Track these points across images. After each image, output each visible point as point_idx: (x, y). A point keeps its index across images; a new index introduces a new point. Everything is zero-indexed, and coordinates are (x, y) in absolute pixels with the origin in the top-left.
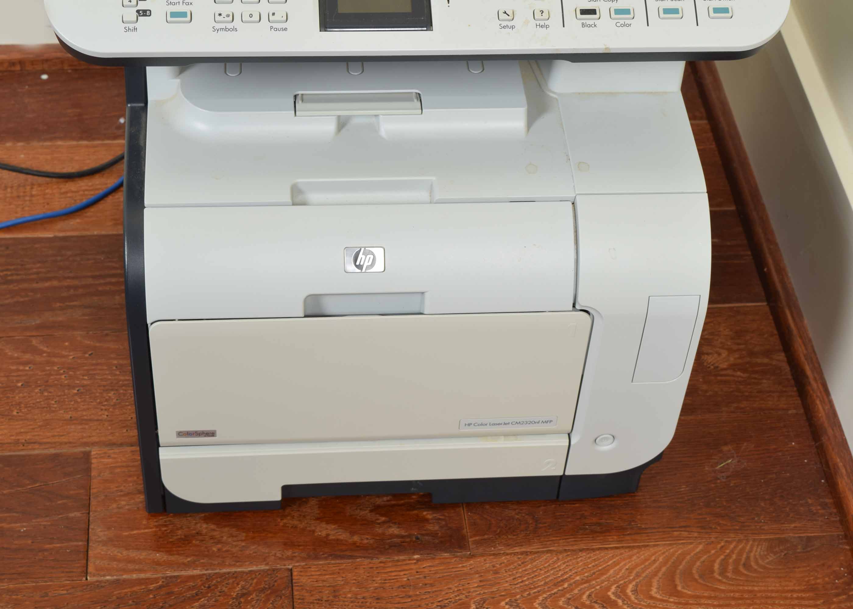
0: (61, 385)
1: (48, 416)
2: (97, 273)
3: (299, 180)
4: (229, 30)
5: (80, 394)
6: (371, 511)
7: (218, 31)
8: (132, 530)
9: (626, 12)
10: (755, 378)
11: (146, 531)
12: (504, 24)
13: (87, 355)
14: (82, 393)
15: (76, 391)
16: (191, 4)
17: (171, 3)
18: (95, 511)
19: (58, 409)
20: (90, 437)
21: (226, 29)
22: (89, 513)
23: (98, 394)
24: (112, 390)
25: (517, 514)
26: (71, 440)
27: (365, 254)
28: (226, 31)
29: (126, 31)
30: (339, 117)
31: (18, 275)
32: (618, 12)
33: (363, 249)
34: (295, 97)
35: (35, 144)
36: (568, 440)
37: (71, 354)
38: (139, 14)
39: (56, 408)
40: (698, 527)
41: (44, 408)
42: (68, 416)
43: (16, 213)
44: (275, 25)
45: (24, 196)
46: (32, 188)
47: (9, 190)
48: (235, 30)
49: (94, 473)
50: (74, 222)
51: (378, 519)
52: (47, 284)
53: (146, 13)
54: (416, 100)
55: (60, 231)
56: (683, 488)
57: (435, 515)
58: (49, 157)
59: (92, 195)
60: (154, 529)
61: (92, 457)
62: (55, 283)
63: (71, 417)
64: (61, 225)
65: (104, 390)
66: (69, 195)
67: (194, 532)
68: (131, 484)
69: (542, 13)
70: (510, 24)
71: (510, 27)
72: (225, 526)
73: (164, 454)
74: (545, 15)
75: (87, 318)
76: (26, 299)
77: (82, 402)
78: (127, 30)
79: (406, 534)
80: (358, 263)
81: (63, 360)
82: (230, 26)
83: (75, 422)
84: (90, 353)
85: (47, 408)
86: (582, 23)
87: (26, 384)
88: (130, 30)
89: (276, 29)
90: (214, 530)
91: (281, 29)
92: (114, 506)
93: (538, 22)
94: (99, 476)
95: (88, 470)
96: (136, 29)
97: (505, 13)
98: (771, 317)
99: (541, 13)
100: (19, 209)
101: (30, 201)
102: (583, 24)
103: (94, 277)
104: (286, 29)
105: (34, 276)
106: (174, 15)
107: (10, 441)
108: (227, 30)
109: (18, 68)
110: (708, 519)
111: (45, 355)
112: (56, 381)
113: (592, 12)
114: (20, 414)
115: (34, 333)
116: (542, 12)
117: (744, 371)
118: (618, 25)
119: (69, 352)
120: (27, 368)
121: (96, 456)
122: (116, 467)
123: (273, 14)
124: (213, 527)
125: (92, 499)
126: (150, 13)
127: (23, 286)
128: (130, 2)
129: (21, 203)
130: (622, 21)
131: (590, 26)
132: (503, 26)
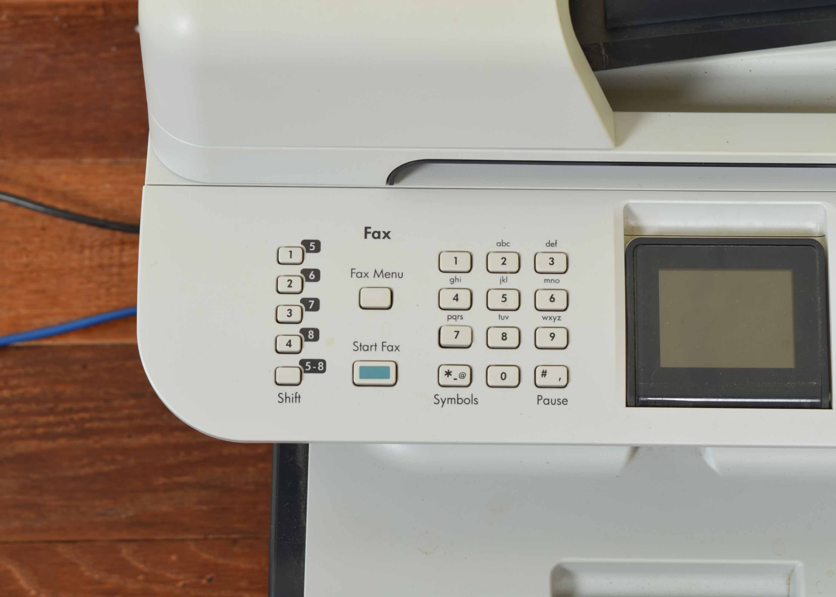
4: (464, 401)
7: (443, 403)
13: (204, 581)
16: (397, 348)
17: (361, 345)
21: (458, 400)
28: (458, 403)
29: (281, 400)
31: (101, 420)
37: (180, 577)
38: (305, 367)
43: (98, 298)
44: (546, 394)
45: (111, 266)
46: (122, 250)
47: (87, 253)
48: (474, 402)
52: (145, 440)
53: (317, 366)
75: (204, 508)
76: (113, 467)
78: (284, 399)
82: (464, 393)
84: (209, 576)
88: (288, 399)
89: (549, 402)
91: (557, 402)
96: (299, 397)
100: (102, 291)
101: (120, 275)
104: (565, 402)
105: (124, 424)
106: (366, 372)
108: (460, 401)
111: (140, 578)
115: (125, 535)
119: (178, 573)
126: (325, 366)
127: (108, 441)
128: (289, 344)
129: (104, 278)
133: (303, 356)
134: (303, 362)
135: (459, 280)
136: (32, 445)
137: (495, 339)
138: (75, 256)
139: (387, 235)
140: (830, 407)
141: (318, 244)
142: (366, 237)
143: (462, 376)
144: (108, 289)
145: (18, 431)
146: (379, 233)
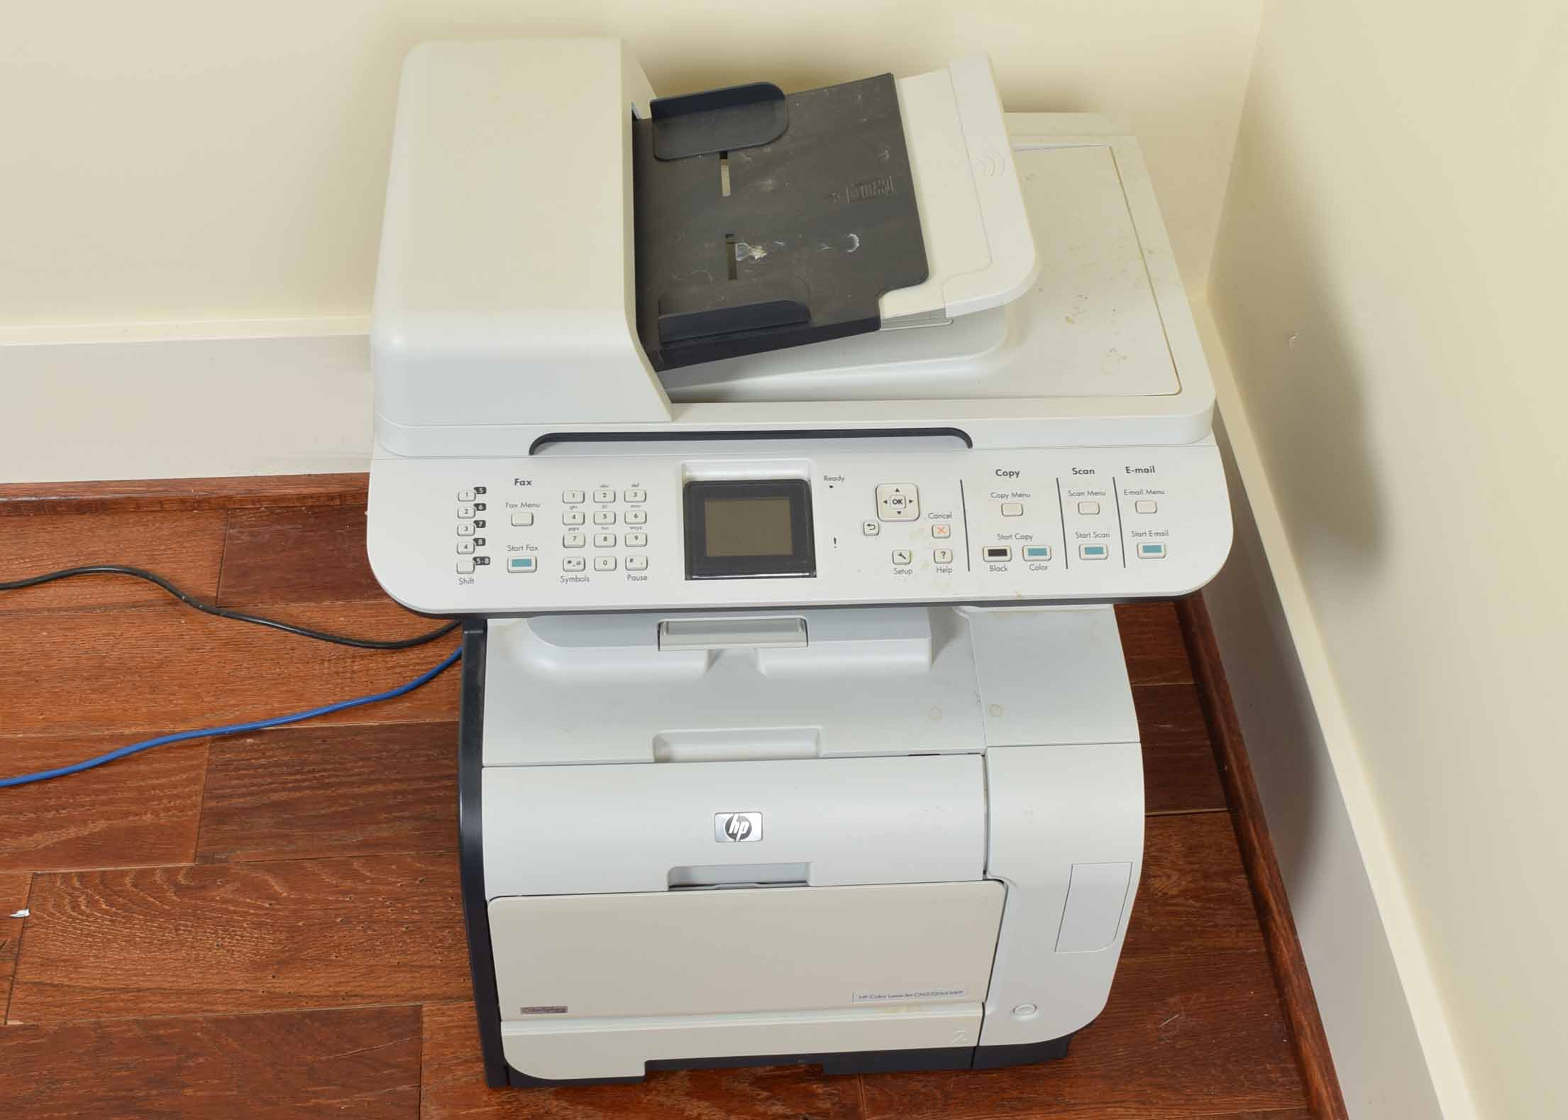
0: (387, 921)
1: (372, 962)
2: (429, 774)
3: (663, 732)
4: (581, 580)
5: (409, 932)
6: (751, 1084)
7: (567, 581)
8: (471, 1108)
9: (1042, 552)
10: (1210, 908)
11: (487, 1109)
12: (900, 568)
13: (417, 882)
14: (410, 931)
15: (404, 929)
16: (536, 548)
17: (513, 548)
18: (428, 1084)
19: (383, 951)
20: (421, 988)
21: (577, 579)
22: (420, 1086)
23: (430, 933)
24: (447, 927)
25: (923, 1087)
26: (399, 993)
27: (740, 820)
29: (461, 583)
30: (710, 651)
31: (337, 776)
32: (1033, 552)
33: (736, 816)
34: (660, 625)
35: (357, 602)
36: (981, 1010)
37: (399, 880)
38: (477, 562)
39: (380, 950)
40: (1136, 1102)
41: (367, 950)
42: (394, 962)
43: (336, 695)
44: (633, 574)
45: (344, 673)
46: (353, 663)
47: (326, 664)
48: (587, 580)
49: (426, 1035)
50: (404, 706)
51: (758, 1095)
52: (371, 789)
53: (485, 560)
54: (800, 630)
55: (385, 718)
56: (1121, 1052)
57: (826, 1089)
58: (373, 620)
59: (425, 670)
60: (496, 1107)
61: (424, 1014)
62: (380, 787)
63: (398, 963)
64: (387, 709)
65: (438, 928)
66: (397, 670)
67: (542, 1111)
68: (468, 1050)
69: (944, 555)
70: (906, 568)
71: (906, 572)
72: (578, 1103)
73: (506, 1030)
74: (948, 557)
75: (417, 833)
76: (346, 808)
77: (411, 942)
78: (463, 582)
79: (792, 1113)
80: (731, 832)
81: (390, 888)
82: (580, 575)
83: (403, 969)
84: (420, 879)
85: (370, 950)
87: (347, 921)
88: (466, 582)
89: (635, 579)
90: (567, 1108)
91: (640, 578)
92: (449, 1077)
93: (939, 566)
94: (431, 1038)
95: (419, 1031)
96: (473, 580)
97: (901, 555)
98: (1232, 828)
99: (942, 554)
100: (339, 691)
101: (351, 678)
102: (992, 566)
103: (426, 779)
104: (645, 578)
105: (354, 779)
106: (516, 563)
107: (327, 993)
109: (338, 502)
110: (1149, 1091)
111: (368, 881)
112: (383, 915)
113: (1002, 553)
114: (339, 958)
115: (355, 854)
116: (944, 553)
117: (1196, 898)
118: (1033, 567)
119: (397, 878)
120: (348, 899)
121: (428, 1013)
122: (451, 1028)
123: (631, 560)
124: (565, 1104)
125: (423, 1068)
126: (489, 561)
127: (342, 791)
128: (466, 547)
129: (340, 681)
130: (1037, 564)
131: (1000, 569)
132: (897, 570)
133: (476, 555)
134: (475, 559)
135: (577, 507)
136: (284, 795)
137: (600, 541)
138: (317, 667)
139: (529, 483)
140: (815, 577)
141: (484, 489)
142: (516, 484)
143: (579, 563)
144: (342, 688)
145: (273, 786)
146: (524, 482)
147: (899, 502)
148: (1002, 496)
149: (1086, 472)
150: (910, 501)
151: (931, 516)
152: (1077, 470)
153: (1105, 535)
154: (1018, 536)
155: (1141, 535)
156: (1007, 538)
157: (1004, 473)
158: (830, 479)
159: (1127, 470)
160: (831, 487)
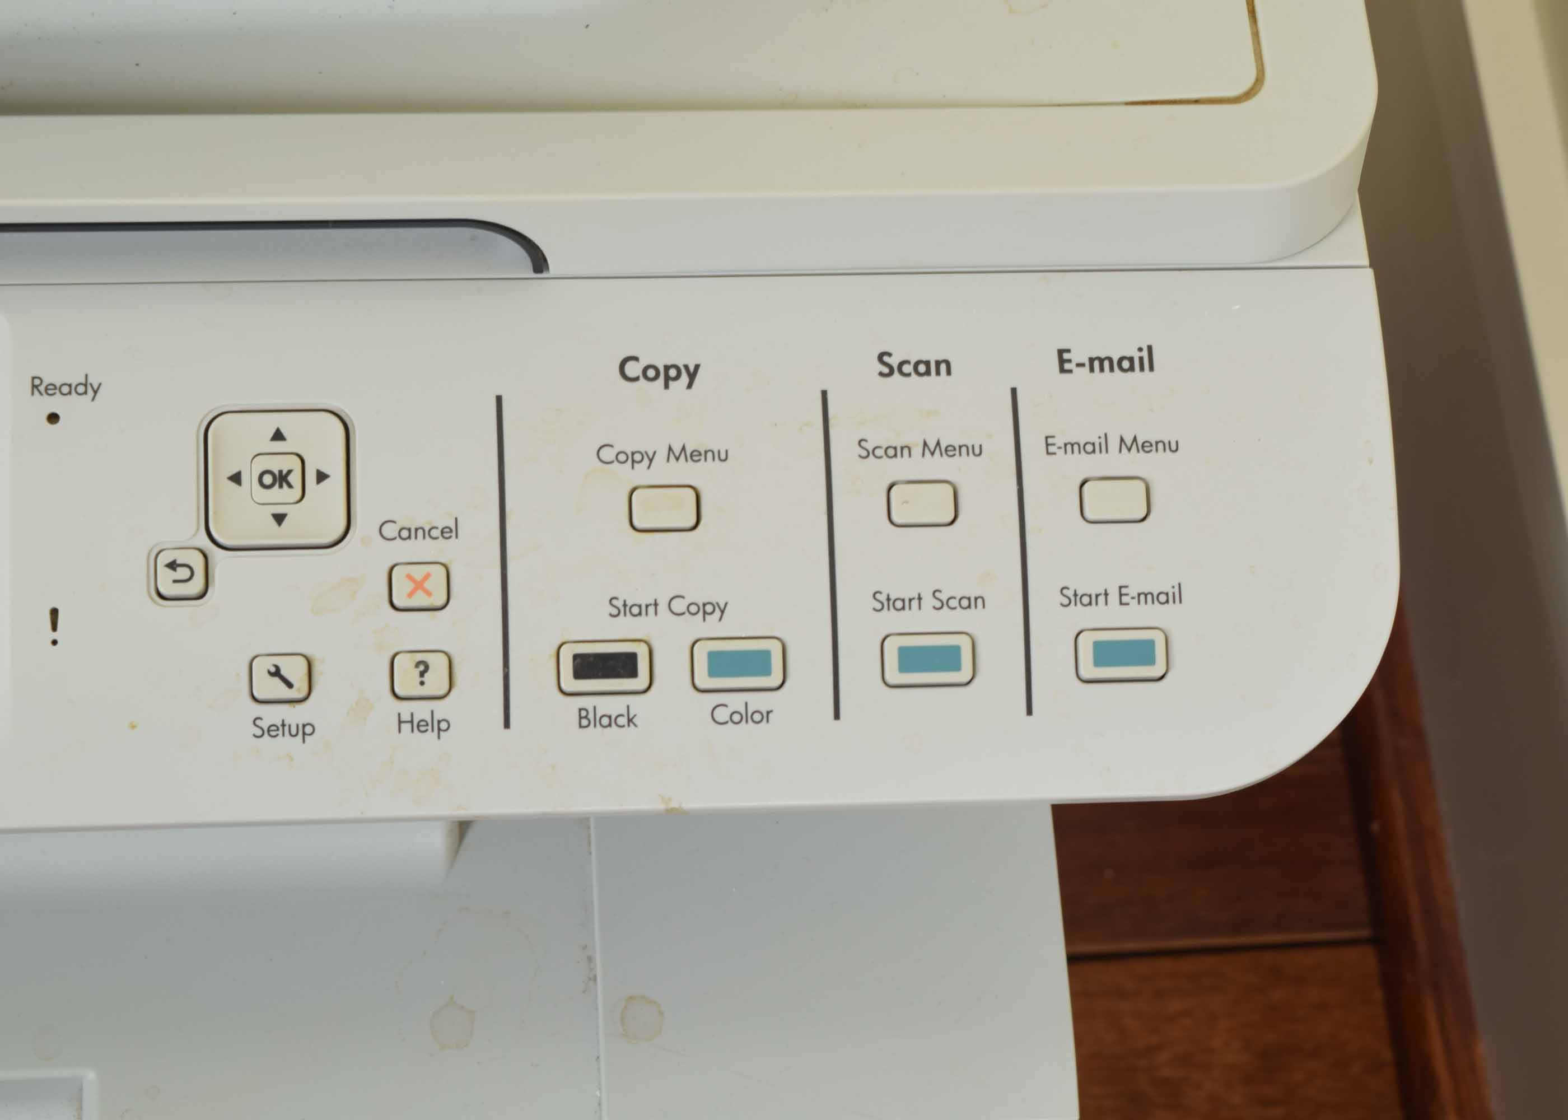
9: (758, 663)
12: (272, 715)
32: (720, 664)
69: (422, 674)
70: (294, 715)
71: (294, 732)
74: (437, 682)
86: (580, 710)
97: (276, 673)
99: (417, 672)
102: (583, 713)
113: (621, 664)
116: (424, 668)
118: (722, 715)
130: (736, 702)
131: (612, 721)
132: (265, 724)
147: (282, 479)
148: (632, 459)
149: (925, 368)
150: (321, 477)
151: (389, 530)
152: (894, 361)
153: (971, 602)
154: (679, 606)
155: (1091, 600)
156: (640, 611)
157: (645, 371)
158: (51, 389)
159: (1062, 361)
160: (53, 418)
